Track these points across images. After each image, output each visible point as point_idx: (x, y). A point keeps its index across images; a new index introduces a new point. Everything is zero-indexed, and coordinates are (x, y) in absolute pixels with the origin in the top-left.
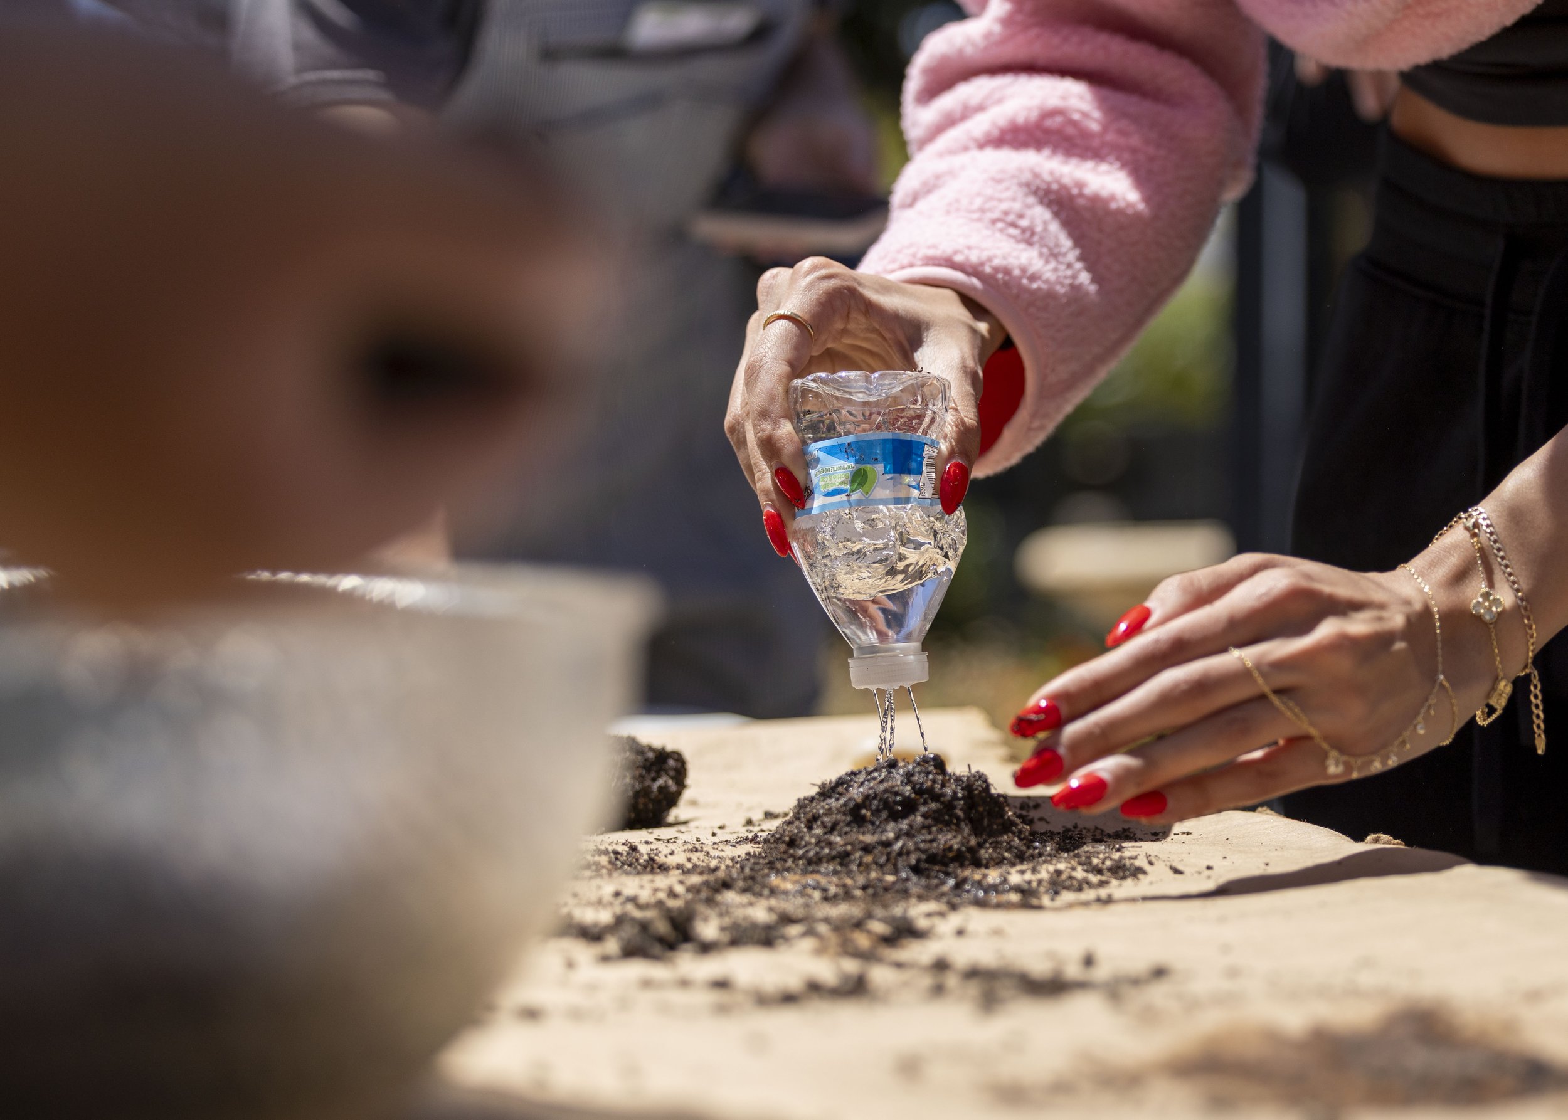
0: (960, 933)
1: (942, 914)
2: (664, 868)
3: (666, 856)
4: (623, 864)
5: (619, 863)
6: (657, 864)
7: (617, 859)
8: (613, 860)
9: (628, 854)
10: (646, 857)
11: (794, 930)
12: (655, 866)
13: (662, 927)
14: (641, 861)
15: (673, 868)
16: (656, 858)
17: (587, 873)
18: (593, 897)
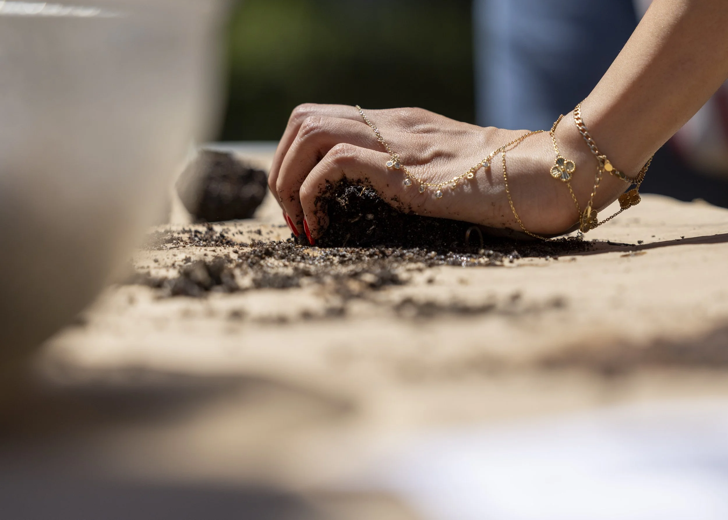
0: (430, 281)
1: (420, 270)
2: (230, 243)
3: (234, 235)
4: (200, 240)
5: (197, 239)
6: (226, 240)
7: (196, 236)
8: (193, 236)
9: (206, 233)
10: (218, 235)
11: (305, 281)
12: (224, 241)
13: (200, 275)
14: (214, 237)
15: (237, 244)
16: (225, 235)
17: (170, 245)
18: (169, 262)
